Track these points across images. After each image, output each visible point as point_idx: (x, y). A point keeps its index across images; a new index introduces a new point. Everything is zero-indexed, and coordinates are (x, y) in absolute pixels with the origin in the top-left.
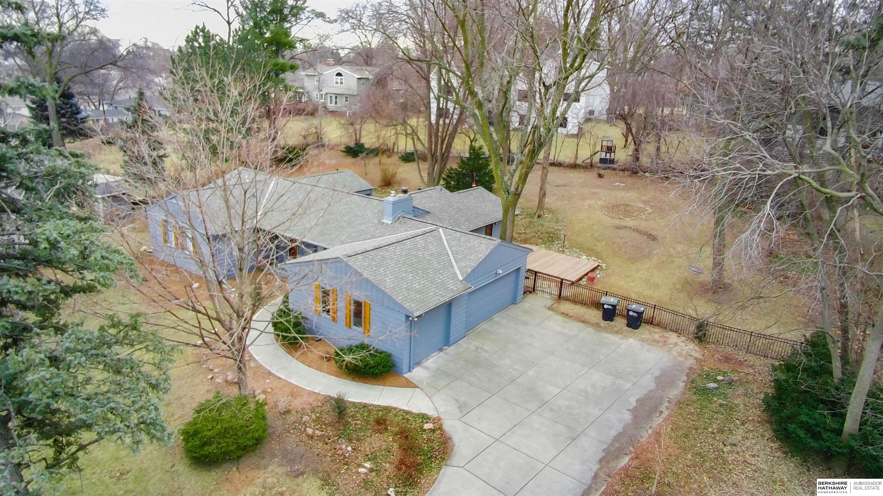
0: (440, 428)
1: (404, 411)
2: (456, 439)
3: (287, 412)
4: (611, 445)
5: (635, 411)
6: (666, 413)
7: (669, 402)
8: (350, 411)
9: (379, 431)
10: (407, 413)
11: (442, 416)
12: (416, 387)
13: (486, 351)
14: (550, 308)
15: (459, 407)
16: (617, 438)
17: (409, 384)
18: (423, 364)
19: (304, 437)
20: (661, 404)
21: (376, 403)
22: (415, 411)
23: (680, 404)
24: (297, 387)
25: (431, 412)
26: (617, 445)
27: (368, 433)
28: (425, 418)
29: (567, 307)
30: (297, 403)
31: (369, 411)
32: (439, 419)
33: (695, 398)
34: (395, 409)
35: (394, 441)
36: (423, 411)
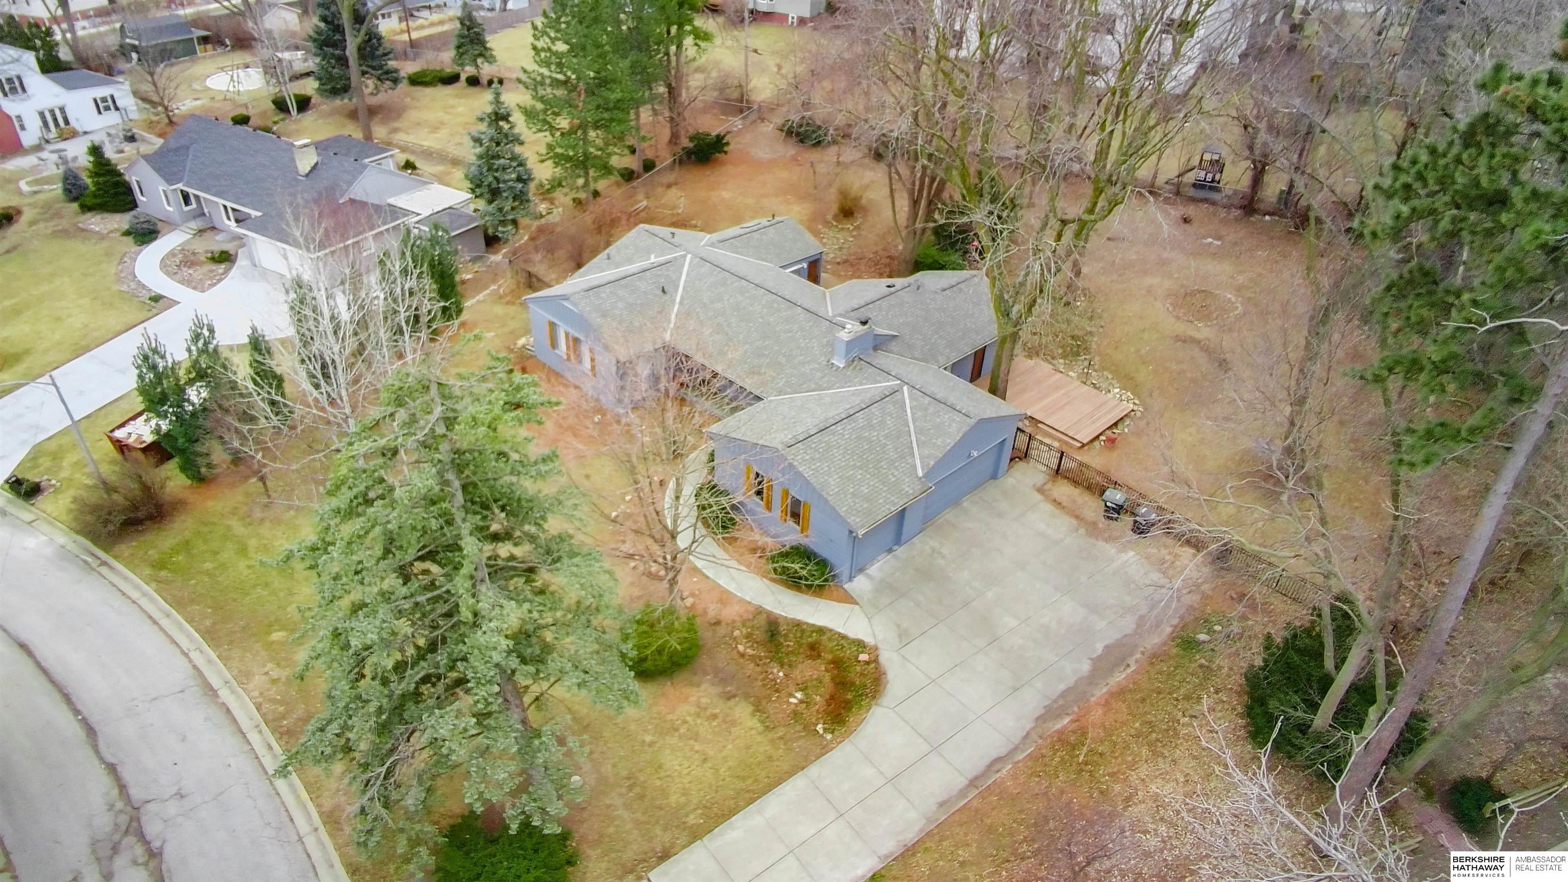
0: (876, 661)
1: (839, 634)
2: (891, 675)
3: (718, 623)
4: (1055, 701)
5: (1097, 662)
6: (1133, 668)
7: (1143, 653)
8: (783, 628)
9: (810, 657)
10: (844, 637)
11: (880, 646)
12: (856, 603)
13: (944, 557)
14: (1040, 490)
15: (900, 636)
16: (1063, 694)
17: (848, 599)
18: (868, 571)
19: (736, 656)
20: (1131, 655)
21: (811, 621)
22: (852, 635)
23: (1155, 657)
24: (727, 591)
25: (869, 640)
26: (1061, 703)
27: (801, 659)
28: (861, 645)
29: (1064, 490)
30: (730, 613)
31: (803, 631)
32: (876, 648)
33: (1175, 651)
34: (831, 630)
35: (827, 670)
36: (861, 636)
